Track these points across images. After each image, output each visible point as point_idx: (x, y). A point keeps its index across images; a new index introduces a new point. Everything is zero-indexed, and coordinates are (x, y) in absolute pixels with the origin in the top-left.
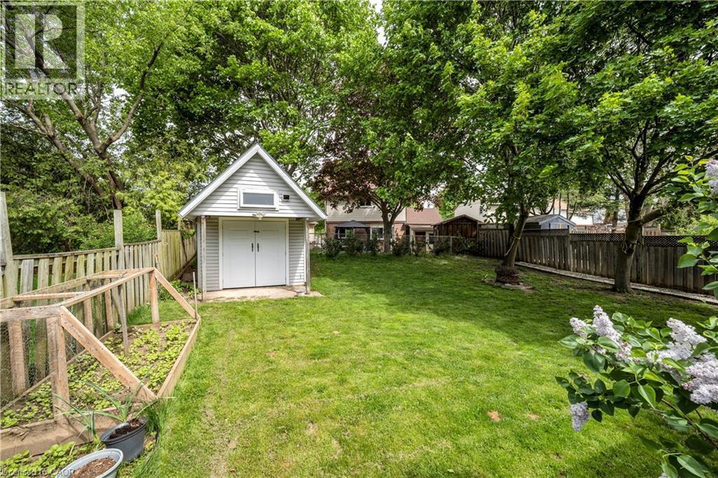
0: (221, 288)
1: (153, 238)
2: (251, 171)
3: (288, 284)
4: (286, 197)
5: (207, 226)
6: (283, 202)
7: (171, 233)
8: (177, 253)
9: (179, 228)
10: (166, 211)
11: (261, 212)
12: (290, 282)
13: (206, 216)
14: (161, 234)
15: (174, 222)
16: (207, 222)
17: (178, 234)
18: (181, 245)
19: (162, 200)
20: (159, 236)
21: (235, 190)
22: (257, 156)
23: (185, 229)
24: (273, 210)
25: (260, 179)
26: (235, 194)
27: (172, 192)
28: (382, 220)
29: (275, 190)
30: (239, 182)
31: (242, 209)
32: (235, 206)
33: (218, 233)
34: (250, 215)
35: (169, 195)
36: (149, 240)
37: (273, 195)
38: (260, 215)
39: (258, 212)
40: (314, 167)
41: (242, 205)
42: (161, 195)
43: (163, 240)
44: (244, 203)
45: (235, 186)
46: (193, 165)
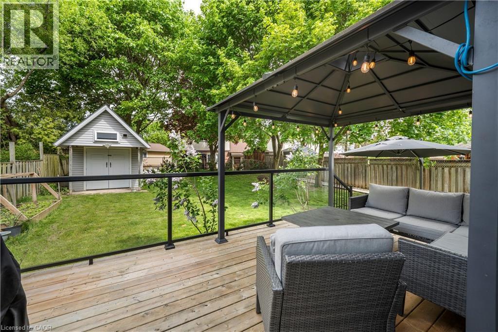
0: (85, 189)
1: (37, 158)
2: (103, 120)
3: (131, 186)
4: (125, 136)
5: (73, 152)
6: (122, 138)
7: (50, 156)
8: (56, 169)
9: (58, 153)
10: (49, 142)
11: (109, 144)
12: (132, 186)
13: (72, 146)
14: (42, 156)
15: (55, 149)
16: (73, 150)
17: (58, 157)
18: (59, 164)
19: (47, 135)
20: (41, 158)
21: (92, 131)
22: (106, 112)
23: (63, 154)
24: (117, 143)
25: (107, 125)
26: (92, 133)
27: (54, 130)
28: (209, 150)
29: (118, 131)
30: (95, 126)
31: (96, 142)
32: (92, 140)
33: (83, 156)
34: (102, 145)
35: (52, 132)
36: (34, 159)
37: (116, 134)
38: (107, 145)
39: (107, 144)
40: (167, 115)
41: (96, 139)
42: (46, 132)
43: (44, 160)
44: (98, 138)
45: (92, 128)
46: (70, 113)
